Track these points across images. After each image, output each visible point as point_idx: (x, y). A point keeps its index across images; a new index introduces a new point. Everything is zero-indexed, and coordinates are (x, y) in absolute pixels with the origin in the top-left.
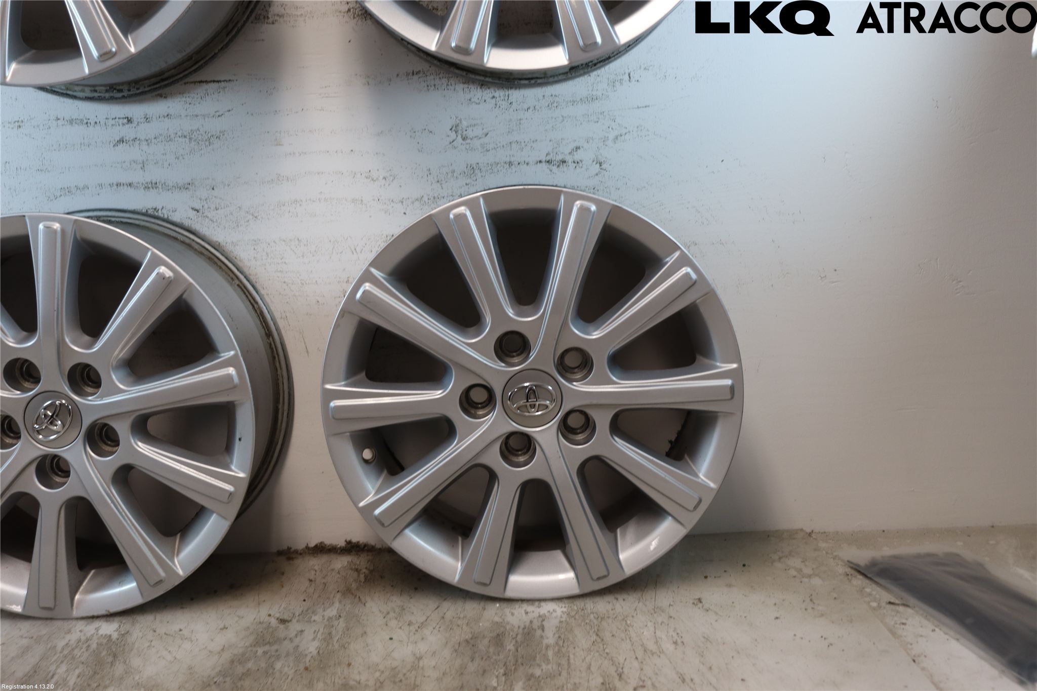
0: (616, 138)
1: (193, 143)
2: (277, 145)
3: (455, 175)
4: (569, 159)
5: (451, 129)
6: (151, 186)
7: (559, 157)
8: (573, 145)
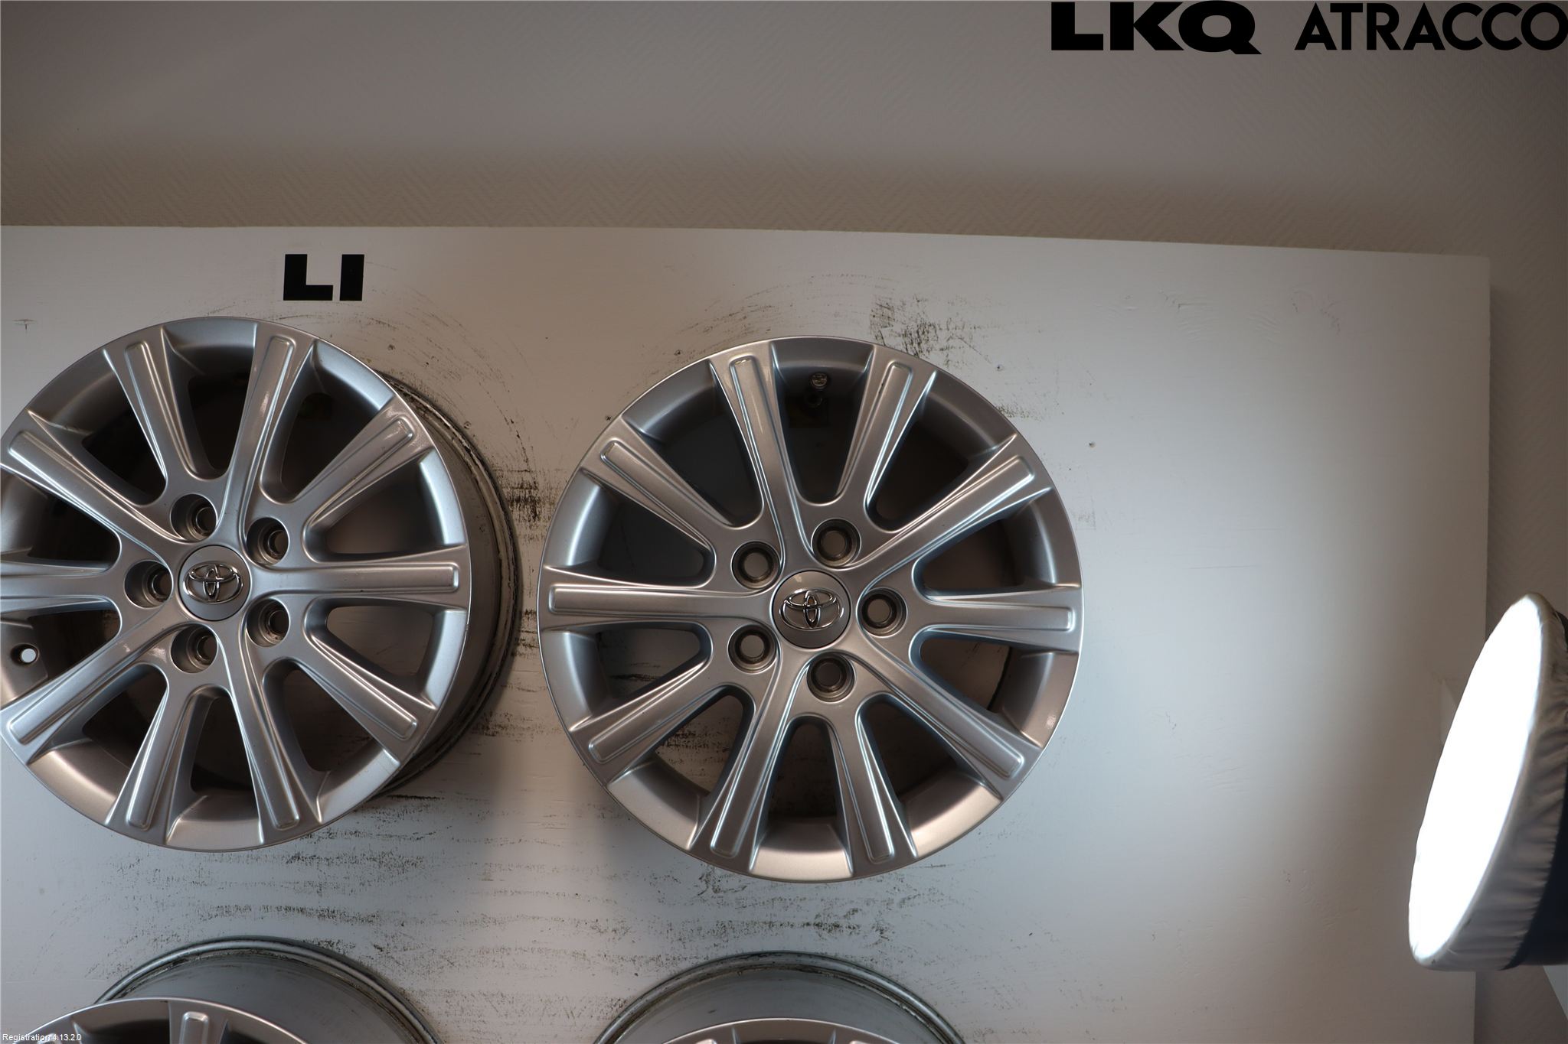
0: (903, 901)
1: (383, 868)
2: (485, 880)
3: (702, 933)
4: (843, 923)
5: (700, 879)
6: (327, 914)
7: (832, 921)
8: (849, 907)
